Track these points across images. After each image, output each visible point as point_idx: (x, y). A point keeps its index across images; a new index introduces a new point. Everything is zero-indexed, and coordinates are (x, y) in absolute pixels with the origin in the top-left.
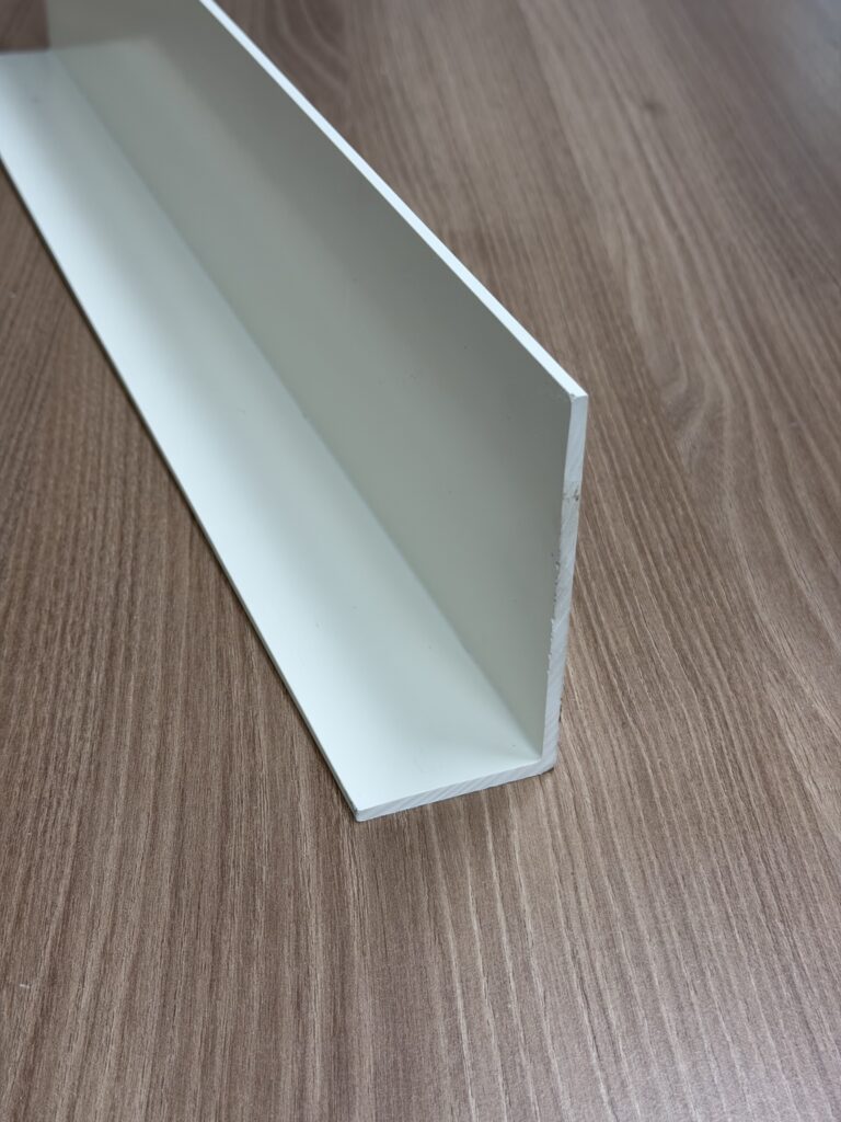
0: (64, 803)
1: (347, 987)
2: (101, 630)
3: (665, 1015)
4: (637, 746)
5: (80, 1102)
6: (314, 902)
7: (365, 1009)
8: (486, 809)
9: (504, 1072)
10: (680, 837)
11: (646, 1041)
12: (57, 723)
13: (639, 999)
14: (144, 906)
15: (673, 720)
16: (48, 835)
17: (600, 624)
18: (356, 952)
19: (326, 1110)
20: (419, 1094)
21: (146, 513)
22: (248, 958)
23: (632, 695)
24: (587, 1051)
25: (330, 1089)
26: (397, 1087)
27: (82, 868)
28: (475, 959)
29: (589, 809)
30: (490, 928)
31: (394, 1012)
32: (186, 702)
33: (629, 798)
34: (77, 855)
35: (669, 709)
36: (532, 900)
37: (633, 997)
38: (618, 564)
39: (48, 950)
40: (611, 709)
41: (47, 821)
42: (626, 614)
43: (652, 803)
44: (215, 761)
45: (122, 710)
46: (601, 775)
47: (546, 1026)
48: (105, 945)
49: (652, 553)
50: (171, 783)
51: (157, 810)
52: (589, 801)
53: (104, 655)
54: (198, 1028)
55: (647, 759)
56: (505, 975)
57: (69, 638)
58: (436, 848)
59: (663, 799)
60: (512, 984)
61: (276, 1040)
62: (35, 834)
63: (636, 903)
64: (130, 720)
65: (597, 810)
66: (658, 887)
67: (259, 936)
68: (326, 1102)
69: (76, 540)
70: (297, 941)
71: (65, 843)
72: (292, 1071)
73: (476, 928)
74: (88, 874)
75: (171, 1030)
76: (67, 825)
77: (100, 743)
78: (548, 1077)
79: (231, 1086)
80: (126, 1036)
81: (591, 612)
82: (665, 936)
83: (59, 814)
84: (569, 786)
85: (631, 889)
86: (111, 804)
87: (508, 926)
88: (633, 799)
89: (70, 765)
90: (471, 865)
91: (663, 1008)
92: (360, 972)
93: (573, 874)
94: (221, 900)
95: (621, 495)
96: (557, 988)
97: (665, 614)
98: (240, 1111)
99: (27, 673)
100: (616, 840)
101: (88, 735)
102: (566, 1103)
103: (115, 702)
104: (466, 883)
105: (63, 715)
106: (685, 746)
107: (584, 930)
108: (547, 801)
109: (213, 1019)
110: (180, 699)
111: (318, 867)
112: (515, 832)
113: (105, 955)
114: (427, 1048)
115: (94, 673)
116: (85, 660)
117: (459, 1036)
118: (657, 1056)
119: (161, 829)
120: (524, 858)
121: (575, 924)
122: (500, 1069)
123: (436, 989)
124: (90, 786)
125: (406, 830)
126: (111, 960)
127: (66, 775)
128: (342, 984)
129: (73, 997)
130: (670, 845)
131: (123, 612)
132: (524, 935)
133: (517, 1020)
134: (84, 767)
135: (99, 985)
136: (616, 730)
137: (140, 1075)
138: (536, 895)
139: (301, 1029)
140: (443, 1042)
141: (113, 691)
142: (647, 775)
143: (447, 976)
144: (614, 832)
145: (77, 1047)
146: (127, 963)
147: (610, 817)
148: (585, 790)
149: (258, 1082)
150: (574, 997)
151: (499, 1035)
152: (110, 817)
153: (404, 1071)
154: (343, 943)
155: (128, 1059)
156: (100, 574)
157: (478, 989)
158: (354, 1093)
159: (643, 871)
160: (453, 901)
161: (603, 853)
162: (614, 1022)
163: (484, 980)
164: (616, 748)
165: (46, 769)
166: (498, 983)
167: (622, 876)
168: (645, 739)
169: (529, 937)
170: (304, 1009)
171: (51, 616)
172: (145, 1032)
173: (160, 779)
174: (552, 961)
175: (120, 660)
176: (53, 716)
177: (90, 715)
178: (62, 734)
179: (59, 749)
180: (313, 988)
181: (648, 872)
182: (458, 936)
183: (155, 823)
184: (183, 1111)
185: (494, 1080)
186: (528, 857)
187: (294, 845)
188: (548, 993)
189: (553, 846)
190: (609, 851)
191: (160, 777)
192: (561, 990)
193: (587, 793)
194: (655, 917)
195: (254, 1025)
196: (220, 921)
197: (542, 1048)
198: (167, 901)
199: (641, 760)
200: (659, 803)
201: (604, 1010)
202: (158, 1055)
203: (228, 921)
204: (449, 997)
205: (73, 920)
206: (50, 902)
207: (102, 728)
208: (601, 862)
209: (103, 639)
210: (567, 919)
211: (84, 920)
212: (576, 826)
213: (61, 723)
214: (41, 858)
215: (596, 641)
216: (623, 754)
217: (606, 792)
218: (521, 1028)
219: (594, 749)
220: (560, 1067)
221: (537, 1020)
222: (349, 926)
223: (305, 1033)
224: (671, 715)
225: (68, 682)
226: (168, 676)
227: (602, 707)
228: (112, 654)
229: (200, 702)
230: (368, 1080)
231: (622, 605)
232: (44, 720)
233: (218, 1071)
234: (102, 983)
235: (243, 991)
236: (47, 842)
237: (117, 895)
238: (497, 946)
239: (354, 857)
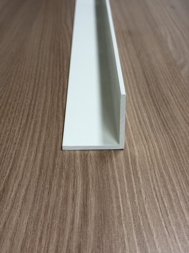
0: (12, 149)
1: (88, 194)
2: (26, 110)
3: (182, 204)
4: (172, 139)
5: (8, 222)
6: (79, 173)
7: (92, 200)
8: (129, 153)
9: (133, 218)
10: (185, 160)
11: (176, 211)
12: (12, 131)
13: (174, 200)
14: (31, 173)
15: (182, 133)
16: (6, 156)
17: (161, 111)
18: (91, 186)
19: (80, 226)
20: (108, 222)
21: (40, 86)
22: (60, 187)
23: (170, 127)
24: (158, 213)
25: (81, 221)
26: (101, 220)
27: (15, 164)
28: (125, 189)
29: (158, 153)
30: (129, 181)
31: (101, 201)
32: (47, 127)
33: (170, 150)
34: (14, 161)
35: (181, 130)
36: (142, 174)
37: (172, 199)
38: (166, 98)
39: (3, 183)
40: (164, 130)
41: (6, 153)
42: (168, 109)
43: (177, 152)
44: (54, 140)
45: (30, 128)
46: (162, 145)
47: (146, 206)
48: (19, 182)
49: (175, 95)
50: (41, 145)
51: (37, 151)
52: (158, 151)
53: (26, 116)
54: (44, 204)
55: (175, 142)
56: (134, 193)
57: (17, 112)
58: (115, 161)
59: (180, 151)
60: (136, 195)
61: (66, 208)
62: (3, 156)
63: (172, 176)
64: (31, 131)
65: (160, 153)
66: (179, 172)
67: (63, 182)
68: (80, 224)
69: (21, 91)
70: (74, 183)
71: (11, 158)
72: (71, 215)
73: (125, 181)
74: (16, 165)
75: (36, 204)
76: (12, 154)
77: (23, 135)
78: (147, 219)
79: (52, 219)
80: (23, 205)
81: (158, 108)
82: (181, 184)
83: (10, 151)
84: (153, 147)
85: (171, 172)
86: (25, 149)
87: (135, 180)
88: (171, 151)
89: (14, 140)
90: (124, 166)
91: (181, 202)
92: (91, 191)
93: (154, 168)
94: (53, 172)
95: (166, 83)
96: (149, 196)
97: (179, 109)
98: (54, 225)
99: (5, 120)
100: (166, 160)
101: (20, 133)
102: (152, 227)
103: (28, 126)
104: (123, 170)
105: (14, 129)
106: (186, 139)
107: (157, 182)
108: (146, 151)
109: (49, 202)
110: (46, 126)
111: (81, 165)
112: (137, 158)
113: (19, 185)
114: (110, 210)
115: (23, 120)
116: (21, 117)
117: (120, 208)
118: (180, 215)
119: (38, 155)
120: (139, 165)
121: (154, 181)
122: (132, 217)
123: (113, 196)
124: (19, 145)
125: (106, 157)
126: (21, 186)
127: (13, 142)
128: (86, 194)
129: (9, 195)
130: (182, 162)
131: (32, 107)
132: (139, 183)
133: (137, 204)
134: (18, 141)
135: (16, 192)
136: (166, 135)
137: (26, 215)
138: (143, 173)
139: (74, 205)
140: (115, 209)
141: (27, 124)
142: (175, 145)
143: (117, 192)
144: (166, 159)
145: (9, 208)
146: (25, 187)
147: (164, 155)
148: (157, 148)
149: (60, 218)
150: (154, 199)
151: (132, 208)
152: (24, 152)
153: (104, 217)
154: (87, 184)
155: (23, 211)
156: (27, 98)
157: (126, 196)
158: (89, 222)
159: (174, 168)
160: (119, 174)
161: (162, 164)
162: (166, 206)
163: (127, 194)
164: (166, 139)
165: (8, 141)
166: (132, 195)
167: (168, 169)
168: (174, 137)
169: (141, 183)
170: (75, 200)
171: (13, 108)
172: (29, 205)
173: (38, 144)
174: (148, 190)
175: (30, 117)
176: (11, 129)
177: (21, 129)
178: (13, 133)
179: (12, 137)
180: (78, 195)
181: (176, 169)
182: (120, 183)
183: (36, 154)
184: (38, 225)
185: (130, 220)
186: (141, 164)
187: (74, 160)
188: (146, 198)
189: (148, 162)
190: (164, 163)
191: (38, 143)
192: (150, 197)
193: (158, 149)
194: (178, 180)
195: (60, 204)
196: (52, 178)
197: (145, 212)
198: (38, 172)
199: (173, 142)
200: (178, 152)
201: (163, 202)
202: (32, 210)
203: (55, 178)
204: (117, 198)
205: (11, 176)
206: (5, 172)
207: (24, 132)
208: (162, 166)
209: (26, 113)
210: (152, 179)
211: (14, 176)
212: (155, 157)
213: (13, 131)
214: (4, 161)
215: (160, 115)
216: (168, 140)
217: (163, 149)
218: (138, 206)
219: (160, 139)
220: (150, 217)
221: (143, 205)
222: (89, 180)
223: (75, 206)
224: (181, 132)
225: (16, 121)
226: (43, 121)
227: (162, 129)
228: (28, 116)
229: (51, 127)
230: (93, 218)
231: (167, 107)
232: (8, 130)
233: (49, 215)
234: (17, 192)
235: (58, 195)
236: (6, 158)
237: (24, 170)
238: (131, 186)
239: (91, 163)
